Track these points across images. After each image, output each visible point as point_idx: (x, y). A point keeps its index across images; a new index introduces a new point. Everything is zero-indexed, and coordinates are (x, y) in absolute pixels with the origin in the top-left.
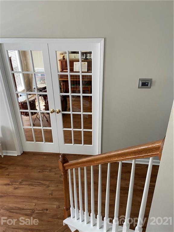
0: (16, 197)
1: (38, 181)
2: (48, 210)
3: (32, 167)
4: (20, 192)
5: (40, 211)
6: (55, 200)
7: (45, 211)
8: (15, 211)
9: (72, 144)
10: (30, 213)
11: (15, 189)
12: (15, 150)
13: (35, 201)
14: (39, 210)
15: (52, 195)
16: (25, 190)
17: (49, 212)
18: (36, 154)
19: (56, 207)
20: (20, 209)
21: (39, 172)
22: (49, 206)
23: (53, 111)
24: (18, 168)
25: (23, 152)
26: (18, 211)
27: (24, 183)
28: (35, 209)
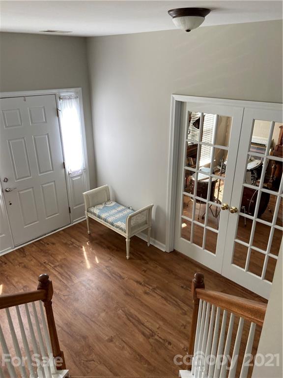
0: (142, 304)
1: (176, 299)
2: (171, 344)
3: (176, 275)
4: (148, 300)
5: (161, 340)
6: (186, 338)
7: (167, 344)
8: (134, 321)
9: (245, 270)
10: (148, 333)
11: (146, 293)
12: (164, 243)
13: (161, 323)
14: (160, 337)
15: (185, 328)
16: (154, 301)
17: (171, 349)
18: (188, 261)
19: (183, 347)
20: (139, 321)
21: (182, 287)
22: (174, 340)
23: (227, 208)
24: (159, 269)
25: (174, 250)
26: (136, 323)
27: (158, 291)
28: (156, 333)
